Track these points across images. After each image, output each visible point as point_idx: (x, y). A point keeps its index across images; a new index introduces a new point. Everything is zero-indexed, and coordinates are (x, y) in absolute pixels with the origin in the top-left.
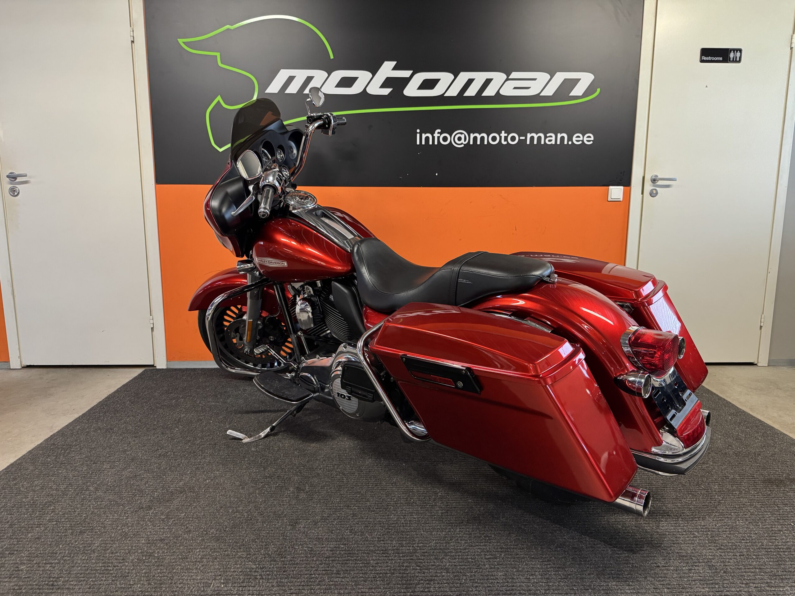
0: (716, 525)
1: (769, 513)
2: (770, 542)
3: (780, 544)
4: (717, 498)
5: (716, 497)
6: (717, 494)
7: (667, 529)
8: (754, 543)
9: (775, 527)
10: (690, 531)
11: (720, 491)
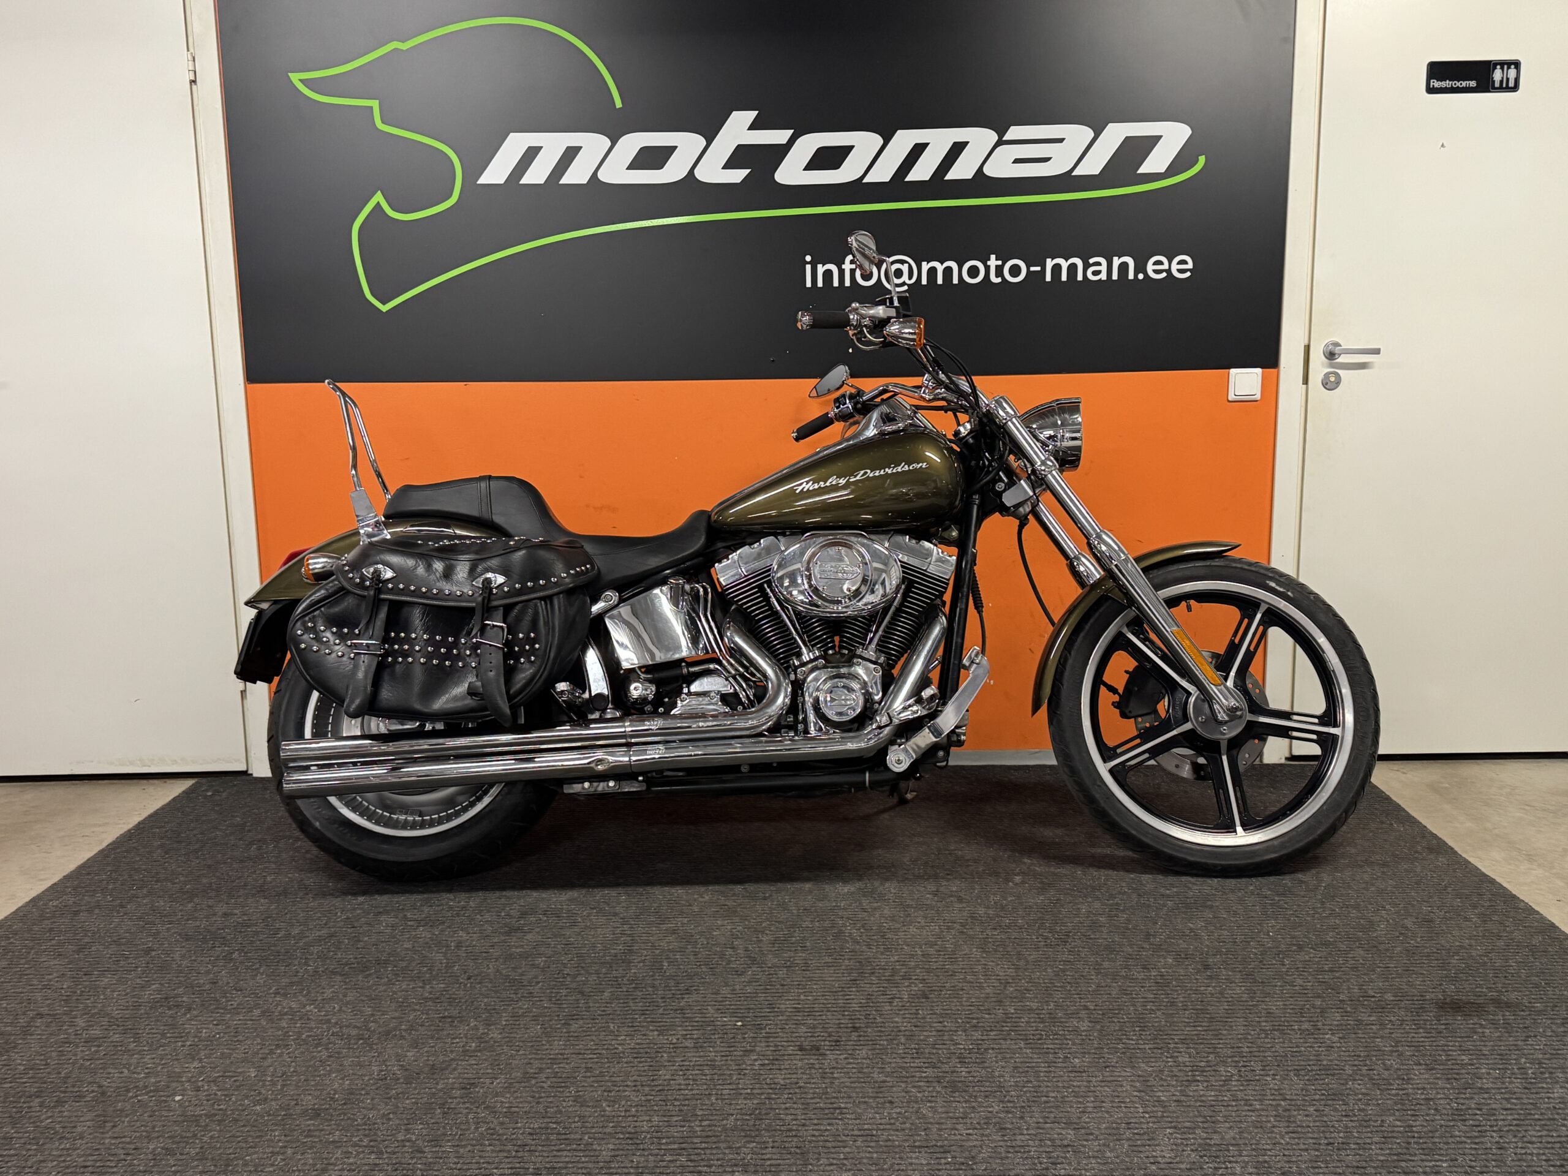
0: (1302, 1090)
1: (1424, 1067)
2: (1399, 1121)
3: (1418, 1123)
4: (1328, 1039)
5: (1327, 1036)
6: (1330, 1030)
7: (1201, 1096)
8: (1366, 1121)
9: (1422, 1093)
10: (1246, 1100)
11: (1341, 1025)
